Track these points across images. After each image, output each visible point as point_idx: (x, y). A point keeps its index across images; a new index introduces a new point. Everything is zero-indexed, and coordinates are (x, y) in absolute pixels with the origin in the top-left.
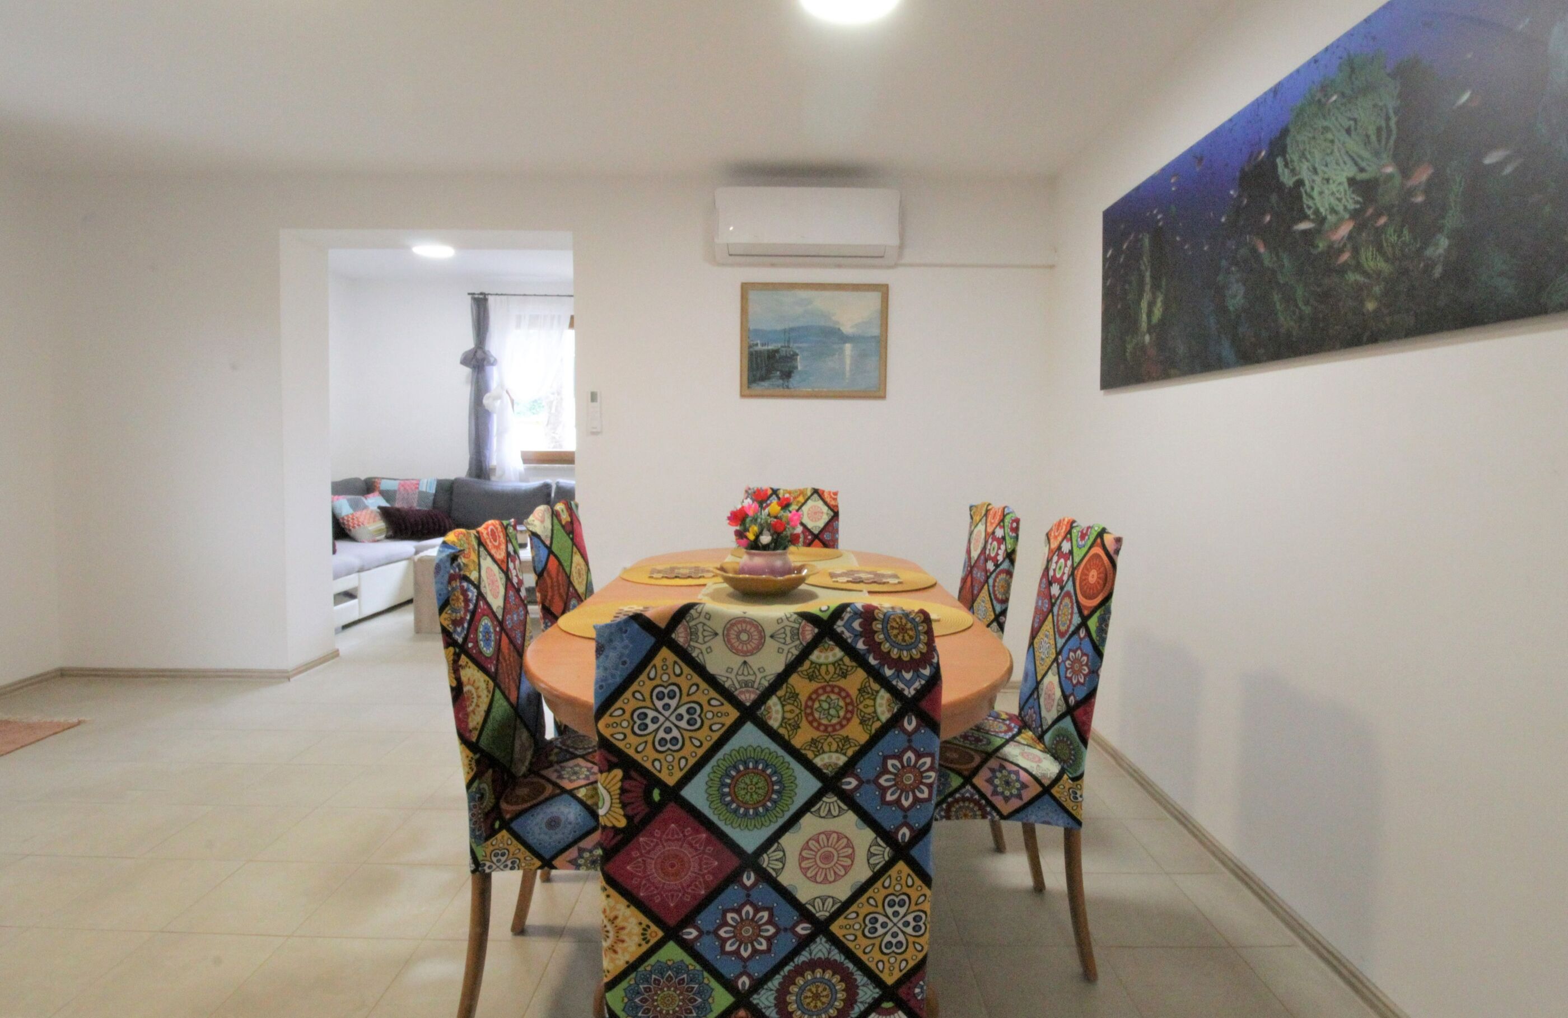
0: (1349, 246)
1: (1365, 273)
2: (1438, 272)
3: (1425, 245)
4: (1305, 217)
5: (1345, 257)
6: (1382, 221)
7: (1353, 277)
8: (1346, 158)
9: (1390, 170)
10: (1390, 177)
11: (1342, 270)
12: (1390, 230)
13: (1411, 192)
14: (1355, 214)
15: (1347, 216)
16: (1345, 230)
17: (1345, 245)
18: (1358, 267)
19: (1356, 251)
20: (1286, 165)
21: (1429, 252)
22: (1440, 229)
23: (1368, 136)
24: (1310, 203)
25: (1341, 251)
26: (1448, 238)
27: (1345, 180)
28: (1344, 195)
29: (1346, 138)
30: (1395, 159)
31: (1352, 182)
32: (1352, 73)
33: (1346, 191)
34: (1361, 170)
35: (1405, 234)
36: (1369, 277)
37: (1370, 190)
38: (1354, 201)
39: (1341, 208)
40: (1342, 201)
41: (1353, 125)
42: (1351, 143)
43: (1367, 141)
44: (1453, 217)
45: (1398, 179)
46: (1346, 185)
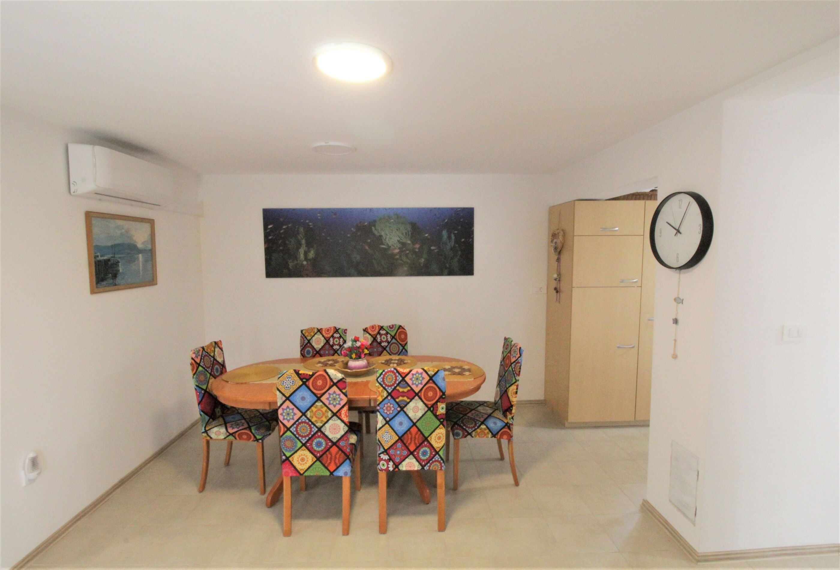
0: (398, 255)
1: (403, 261)
2: (422, 265)
4: (382, 244)
7: (400, 262)
9: (409, 242)
10: (409, 244)
11: (397, 259)
14: (399, 248)
15: (397, 248)
16: (397, 251)
18: (401, 260)
19: (400, 257)
20: (376, 229)
24: (385, 241)
25: (396, 255)
27: (396, 240)
28: (396, 243)
29: (396, 231)
30: (411, 241)
31: (398, 241)
32: (398, 218)
33: (397, 242)
34: (401, 239)
35: (414, 256)
36: (404, 262)
37: (404, 244)
38: (399, 245)
39: (395, 246)
40: (395, 244)
41: (398, 229)
42: (397, 232)
43: (403, 234)
44: (425, 256)
45: (411, 245)
46: (397, 241)
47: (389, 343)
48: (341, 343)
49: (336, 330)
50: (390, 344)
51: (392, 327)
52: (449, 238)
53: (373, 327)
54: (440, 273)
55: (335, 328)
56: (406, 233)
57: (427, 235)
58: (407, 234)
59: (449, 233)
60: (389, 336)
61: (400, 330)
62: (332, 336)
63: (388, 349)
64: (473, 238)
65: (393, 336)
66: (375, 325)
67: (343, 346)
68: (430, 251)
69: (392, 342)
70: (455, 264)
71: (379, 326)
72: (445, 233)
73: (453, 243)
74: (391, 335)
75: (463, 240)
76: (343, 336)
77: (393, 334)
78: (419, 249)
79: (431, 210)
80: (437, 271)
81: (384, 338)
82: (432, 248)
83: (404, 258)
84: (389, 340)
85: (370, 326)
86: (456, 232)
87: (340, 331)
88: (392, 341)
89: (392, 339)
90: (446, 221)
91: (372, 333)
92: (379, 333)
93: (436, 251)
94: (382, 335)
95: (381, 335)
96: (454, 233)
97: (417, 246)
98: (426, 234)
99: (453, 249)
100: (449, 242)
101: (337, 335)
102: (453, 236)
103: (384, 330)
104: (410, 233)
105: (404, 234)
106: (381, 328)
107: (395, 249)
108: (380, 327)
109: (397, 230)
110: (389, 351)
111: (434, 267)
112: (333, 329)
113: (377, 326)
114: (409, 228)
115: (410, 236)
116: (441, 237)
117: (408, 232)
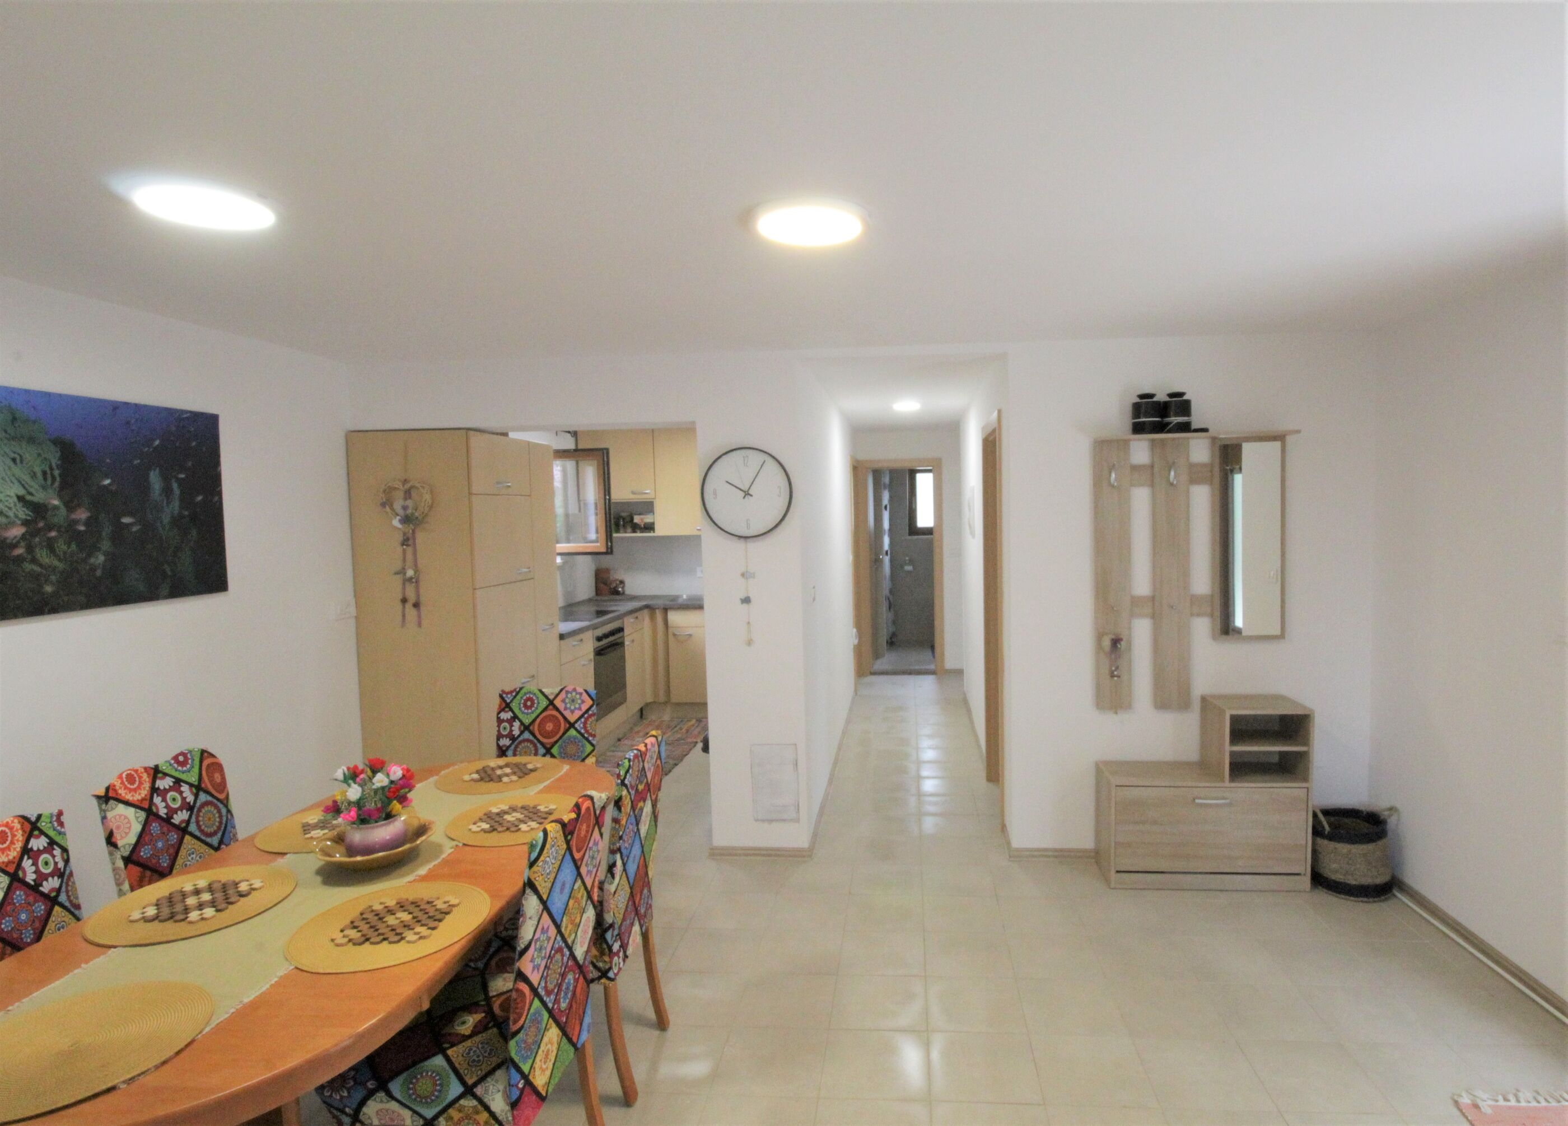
0: (23, 544)
1: (41, 566)
2: (99, 573)
3: (90, 555)
5: (19, 551)
6: (53, 534)
7: (28, 567)
8: (13, 479)
9: (56, 502)
10: (54, 507)
11: (19, 560)
12: (61, 541)
13: (76, 522)
14: (25, 523)
15: (19, 522)
16: (16, 531)
17: (18, 542)
18: (34, 561)
19: (30, 549)
21: (92, 560)
22: (99, 549)
23: (35, 473)
25: (14, 546)
26: (105, 555)
27: (12, 494)
28: (12, 505)
29: (11, 464)
30: (60, 497)
31: (20, 498)
32: (14, 419)
33: (15, 503)
34: (31, 494)
35: (74, 546)
36: (46, 569)
37: (39, 510)
38: (23, 513)
39: (11, 514)
40: (10, 508)
41: (18, 458)
42: (17, 470)
43: (34, 476)
44: (106, 545)
45: (63, 511)
46: (15, 499)
47: (190, 808)
48: (61, 865)
49: (32, 826)
50: (195, 810)
51: (181, 759)
52: (167, 491)
53: (131, 778)
54: (150, 595)
55: (25, 818)
56: (44, 473)
57: (107, 482)
58: (49, 476)
59: (166, 478)
60: (185, 788)
61: (205, 763)
62: (26, 851)
63: (193, 828)
64: (220, 494)
65: (196, 783)
66: (136, 771)
67: (67, 872)
68: (119, 532)
69: (198, 804)
70: (186, 563)
71: (146, 769)
72: (155, 478)
73: (177, 508)
74: (191, 785)
75: (200, 498)
76: (58, 839)
77: (194, 779)
78: (88, 523)
79: (116, 407)
80: (142, 587)
81: (174, 799)
82: (126, 520)
83: (44, 556)
84: (190, 799)
85: (120, 777)
86: (182, 476)
87: (43, 825)
88: (198, 801)
89: (196, 796)
90: (157, 442)
91: (136, 797)
92: (154, 790)
93: (135, 529)
94: (166, 791)
95: (163, 793)
96: (178, 480)
97: (82, 514)
98: (107, 477)
99: (176, 521)
100: (168, 503)
101: (38, 843)
102: (175, 486)
103: (166, 775)
104: (56, 472)
105: (39, 475)
106: (156, 772)
107: (11, 524)
108: (152, 772)
109: (14, 460)
110: (198, 833)
111: (134, 577)
112: (17, 825)
113: (143, 770)
114: (54, 456)
115: (57, 484)
116: (145, 488)
117: (51, 469)
